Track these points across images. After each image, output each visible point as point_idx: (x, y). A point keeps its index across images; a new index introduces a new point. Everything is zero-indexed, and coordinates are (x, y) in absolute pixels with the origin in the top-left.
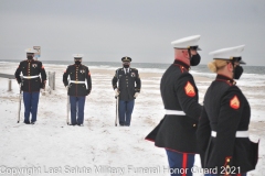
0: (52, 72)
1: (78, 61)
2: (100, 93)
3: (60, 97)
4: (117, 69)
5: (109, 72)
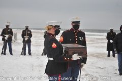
0: (15, 32)
1: (27, 28)
2: (36, 41)
3: (19, 44)
4: (45, 31)
5: (41, 33)
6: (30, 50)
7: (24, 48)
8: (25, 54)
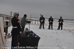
6: (52, 27)
7: (49, 26)
8: (50, 29)
